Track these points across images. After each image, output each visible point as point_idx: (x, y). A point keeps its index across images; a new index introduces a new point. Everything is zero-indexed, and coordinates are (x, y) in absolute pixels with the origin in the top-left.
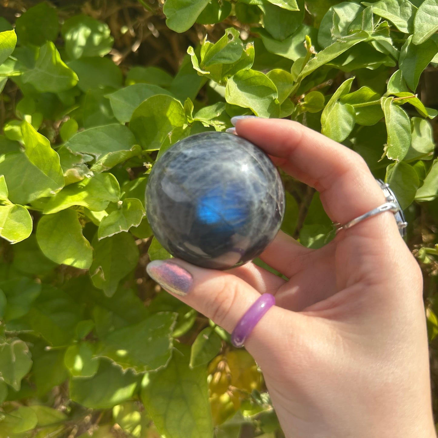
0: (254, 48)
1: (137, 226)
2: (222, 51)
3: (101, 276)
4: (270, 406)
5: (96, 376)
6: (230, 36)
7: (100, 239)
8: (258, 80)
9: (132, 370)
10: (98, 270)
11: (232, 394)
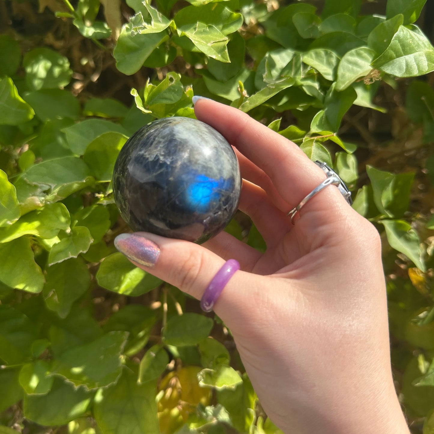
0: (192, 90)
1: (85, 252)
2: (164, 93)
3: (55, 298)
4: (215, 419)
5: (49, 393)
6: (171, 80)
7: (50, 265)
9: (84, 387)
10: (51, 293)
11: (181, 408)
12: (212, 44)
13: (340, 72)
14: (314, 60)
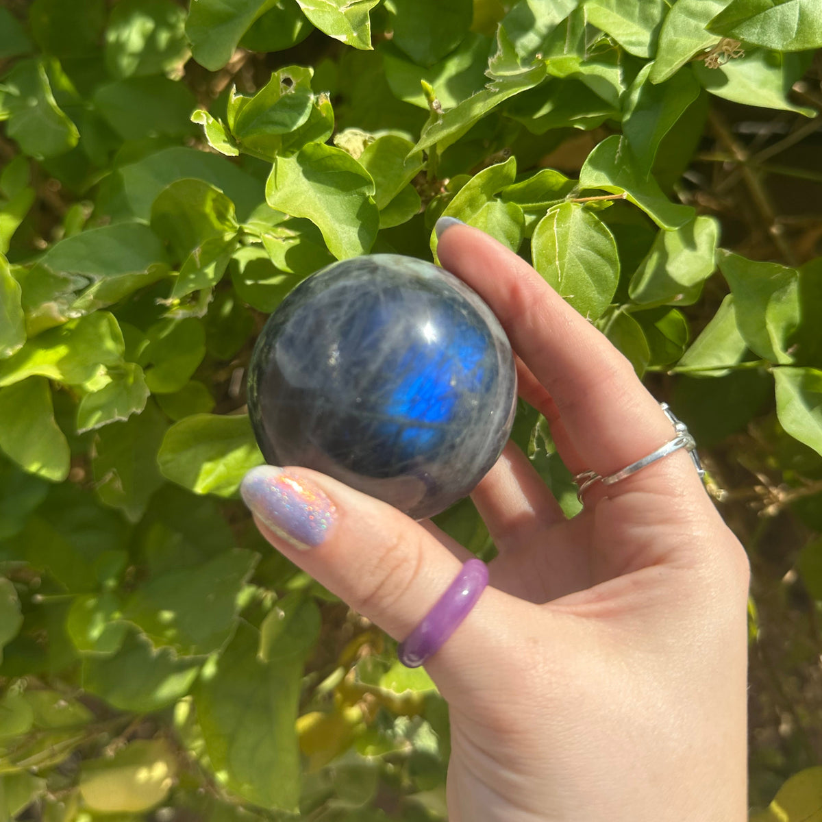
1: (139, 411)
3: (117, 486)
4: (408, 743)
5: (120, 653)
7: (81, 431)
8: (339, 163)
9: (171, 650)
10: (109, 476)
11: (366, 709)
12: (348, 9)
13: (668, 36)
14: (612, 10)
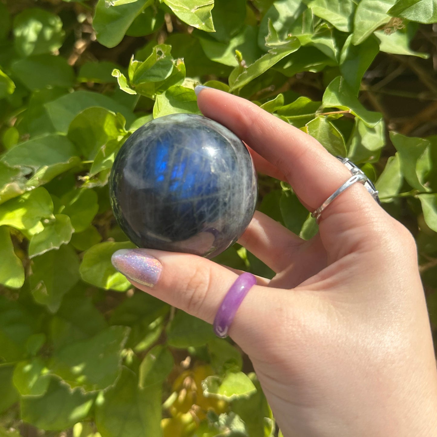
3: (44, 291)
4: (228, 429)
5: (46, 395)
9: (81, 389)
10: (40, 285)
11: (194, 414)
12: (196, 10)
13: (358, 20)
14: (325, 8)
